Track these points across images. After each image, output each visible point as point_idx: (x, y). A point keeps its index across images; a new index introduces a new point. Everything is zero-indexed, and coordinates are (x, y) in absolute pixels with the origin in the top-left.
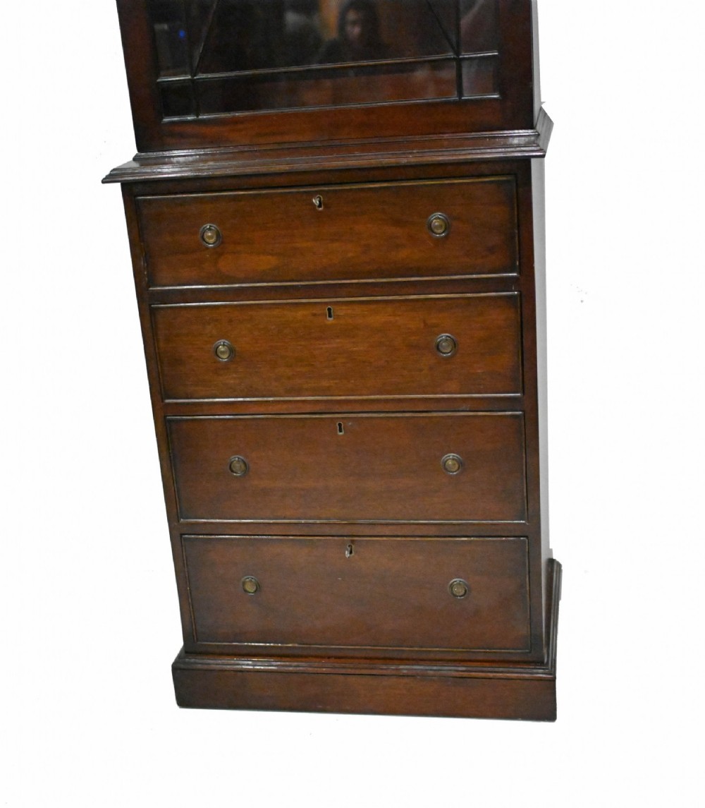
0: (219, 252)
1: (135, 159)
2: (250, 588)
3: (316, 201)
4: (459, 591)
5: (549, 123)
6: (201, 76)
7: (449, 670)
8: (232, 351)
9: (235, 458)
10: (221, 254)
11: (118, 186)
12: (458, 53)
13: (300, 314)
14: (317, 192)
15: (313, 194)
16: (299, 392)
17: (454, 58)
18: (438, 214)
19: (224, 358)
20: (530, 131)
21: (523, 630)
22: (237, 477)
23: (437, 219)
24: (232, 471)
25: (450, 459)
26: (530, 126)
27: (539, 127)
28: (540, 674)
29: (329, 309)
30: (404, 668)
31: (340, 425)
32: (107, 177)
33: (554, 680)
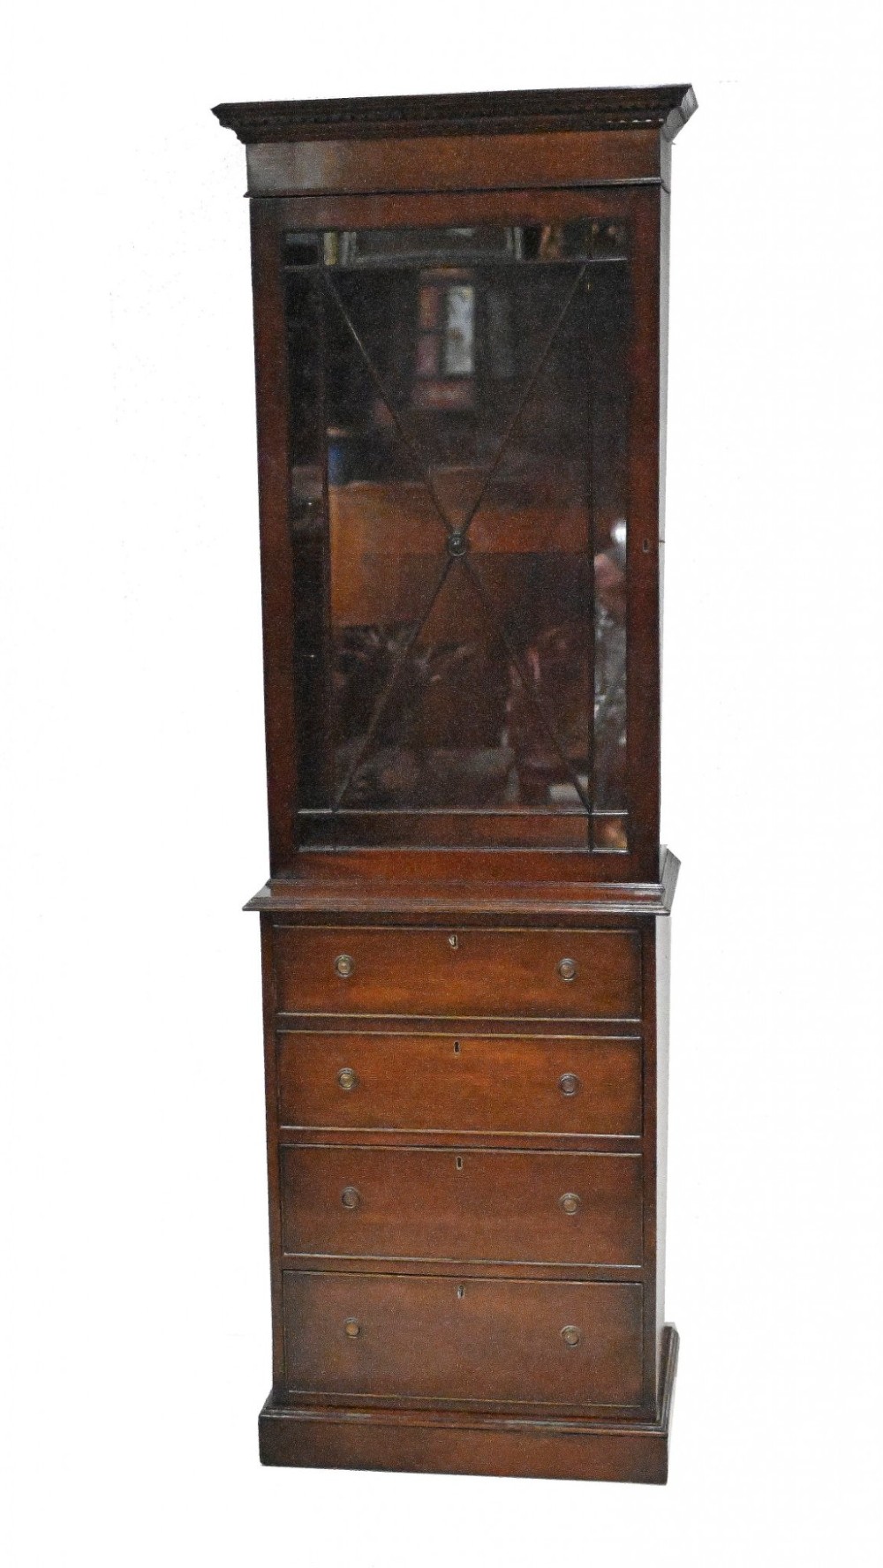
0: (352, 982)
1: (268, 884)
2: (352, 1331)
3: (452, 941)
4: (570, 1338)
5: (675, 862)
6: (341, 812)
7: (558, 1425)
8: (356, 1080)
9: (349, 1190)
10: (353, 985)
11: (257, 914)
12: (590, 810)
13: (428, 1047)
14: (454, 932)
15: (449, 934)
16: (421, 1124)
17: (585, 815)
18: (567, 960)
19: (348, 1086)
20: (656, 885)
21: (635, 1384)
22: (351, 1210)
23: (566, 963)
24: (345, 1204)
25: (569, 1198)
26: (655, 878)
27: (665, 879)
28: (652, 1431)
29: (457, 1044)
30: (511, 1423)
31: (459, 1160)
32: (248, 905)
33: (665, 1438)
